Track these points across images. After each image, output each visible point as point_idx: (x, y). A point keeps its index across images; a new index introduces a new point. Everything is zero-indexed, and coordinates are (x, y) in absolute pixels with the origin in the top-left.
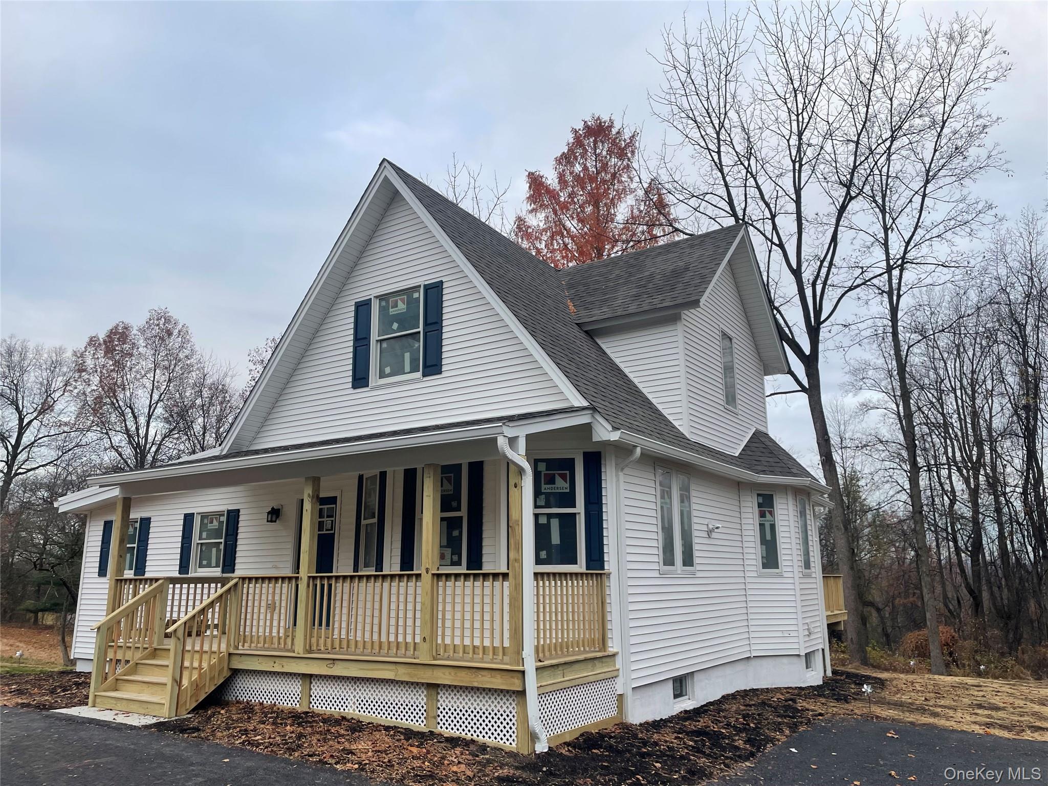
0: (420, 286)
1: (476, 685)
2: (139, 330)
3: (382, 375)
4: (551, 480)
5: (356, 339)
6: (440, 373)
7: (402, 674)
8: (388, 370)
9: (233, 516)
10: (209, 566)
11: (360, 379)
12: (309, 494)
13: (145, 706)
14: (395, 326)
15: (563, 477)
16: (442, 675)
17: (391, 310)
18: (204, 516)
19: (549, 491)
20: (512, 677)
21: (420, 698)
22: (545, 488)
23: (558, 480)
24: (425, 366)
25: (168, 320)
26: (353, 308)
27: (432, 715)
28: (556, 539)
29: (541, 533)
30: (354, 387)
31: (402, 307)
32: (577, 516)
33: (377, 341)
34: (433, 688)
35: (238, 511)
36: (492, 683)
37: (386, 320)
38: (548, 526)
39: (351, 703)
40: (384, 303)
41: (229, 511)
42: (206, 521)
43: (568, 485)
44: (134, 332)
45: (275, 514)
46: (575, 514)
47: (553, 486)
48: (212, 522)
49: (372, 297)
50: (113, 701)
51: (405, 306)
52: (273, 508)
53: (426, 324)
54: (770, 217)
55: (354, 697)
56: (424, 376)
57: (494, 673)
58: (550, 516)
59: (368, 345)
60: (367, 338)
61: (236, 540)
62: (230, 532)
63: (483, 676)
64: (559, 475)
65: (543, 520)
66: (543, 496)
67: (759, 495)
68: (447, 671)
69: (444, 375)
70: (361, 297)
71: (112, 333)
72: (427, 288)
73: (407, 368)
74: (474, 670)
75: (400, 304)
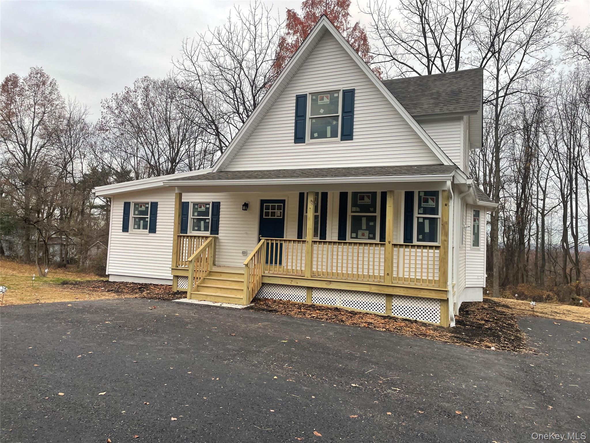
0: (340, 90)
1: (420, 296)
2: (24, 80)
3: (312, 137)
4: (426, 201)
5: (297, 116)
6: (352, 139)
7: (374, 289)
8: (316, 135)
9: (216, 206)
10: (199, 230)
11: (299, 138)
12: (311, 201)
13: (228, 299)
14: (322, 111)
15: (433, 200)
16: (399, 291)
17: (319, 102)
18: (195, 204)
19: (425, 206)
20: (442, 293)
21: (383, 301)
22: (423, 204)
23: (430, 201)
24: (342, 135)
25: (42, 75)
26: (295, 98)
27: (389, 308)
28: (427, 230)
29: (421, 226)
30: (295, 143)
31: (326, 100)
32: (438, 219)
33: (310, 118)
34: (389, 296)
35: (219, 203)
36: (430, 296)
37: (315, 108)
38: (423, 223)
39: (338, 302)
40: (314, 97)
41: (213, 203)
42: (196, 207)
43: (435, 204)
44: (21, 81)
45: (246, 206)
46: (437, 218)
47: (427, 204)
48: (201, 207)
49: (308, 93)
50: (204, 296)
51: (329, 101)
52: (245, 203)
53: (343, 112)
54: (440, 57)
55: (340, 299)
56: (342, 140)
57: (431, 291)
58: (424, 218)
59: (305, 120)
60: (304, 116)
61: (219, 218)
62: (215, 213)
63: (424, 292)
64: (430, 198)
65: (421, 220)
66: (422, 209)
67: (474, 211)
68: (402, 289)
69: (354, 141)
70: (301, 92)
71: (7, 80)
72: (344, 92)
73: (329, 134)
74: (419, 290)
75: (325, 99)
